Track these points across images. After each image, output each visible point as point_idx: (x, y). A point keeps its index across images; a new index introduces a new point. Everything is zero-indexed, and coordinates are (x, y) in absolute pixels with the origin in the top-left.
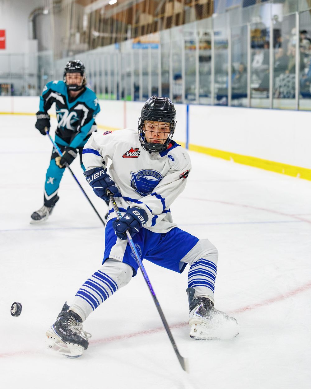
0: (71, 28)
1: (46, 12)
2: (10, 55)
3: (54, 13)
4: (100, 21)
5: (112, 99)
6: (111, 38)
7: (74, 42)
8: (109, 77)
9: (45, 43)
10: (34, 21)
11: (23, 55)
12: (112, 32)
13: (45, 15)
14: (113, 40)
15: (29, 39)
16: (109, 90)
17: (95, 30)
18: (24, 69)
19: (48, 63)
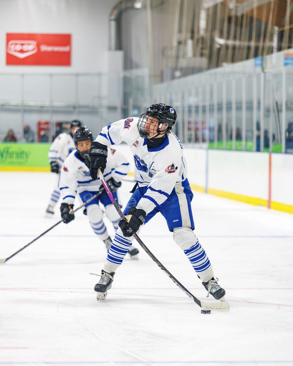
0: (180, 31)
1: (138, 5)
2: (77, 75)
3: (152, 7)
4: (230, 19)
5: (247, 150)
6: (249, 48)
7: (185, 54)
8: (244, 113)
9: (135, 57)
10: (119, 20)
11: (100, 74)
12: (250, 39)
13: (138, 9)
14: (252, 51)
15: (110, 49)
16: (244, 134)
17: (221, 36)
18: (100, 98)
19: (140, 89)
